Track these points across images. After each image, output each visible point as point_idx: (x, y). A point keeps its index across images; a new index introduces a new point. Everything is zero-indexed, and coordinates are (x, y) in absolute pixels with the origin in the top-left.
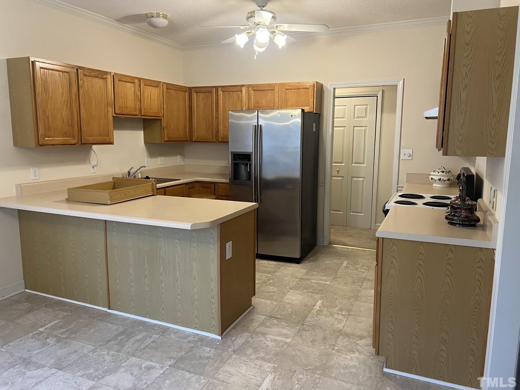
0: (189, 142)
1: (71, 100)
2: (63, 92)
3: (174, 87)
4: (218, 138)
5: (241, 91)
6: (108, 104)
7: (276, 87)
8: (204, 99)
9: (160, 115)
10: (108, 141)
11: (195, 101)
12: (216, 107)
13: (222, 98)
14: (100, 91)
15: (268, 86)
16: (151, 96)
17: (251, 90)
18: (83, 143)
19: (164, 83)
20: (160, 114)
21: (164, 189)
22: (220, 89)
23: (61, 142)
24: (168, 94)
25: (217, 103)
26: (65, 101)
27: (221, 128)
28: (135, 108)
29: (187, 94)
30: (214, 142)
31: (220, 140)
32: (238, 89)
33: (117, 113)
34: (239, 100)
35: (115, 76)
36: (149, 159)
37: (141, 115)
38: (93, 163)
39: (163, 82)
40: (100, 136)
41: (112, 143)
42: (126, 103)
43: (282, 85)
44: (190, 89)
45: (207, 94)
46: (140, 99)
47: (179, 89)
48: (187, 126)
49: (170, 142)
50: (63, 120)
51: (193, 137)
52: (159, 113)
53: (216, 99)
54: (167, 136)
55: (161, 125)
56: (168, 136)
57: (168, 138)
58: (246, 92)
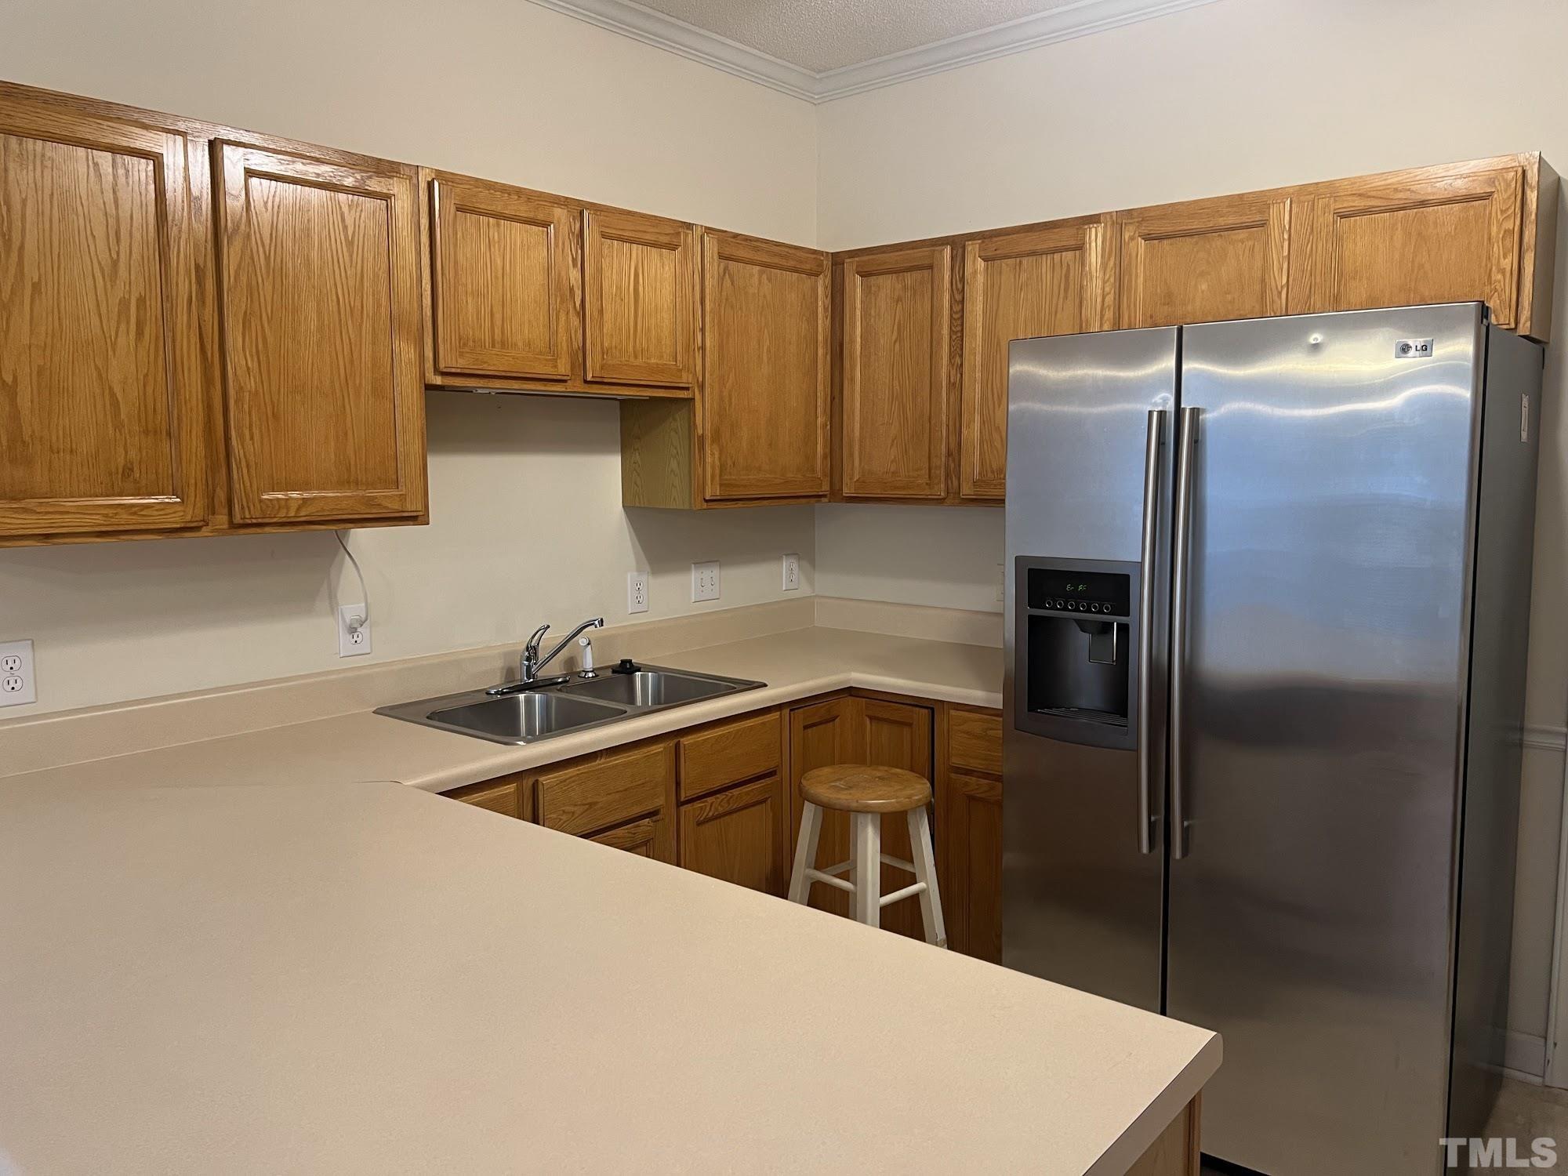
0: (826, 500)
1: (166, 297)
2: (115, 256)
3: (756, 249)
4: (955, 483)
5: (1080, 247)
6: (395, 323)
7: (1273, 211)
8: (899, 300)
9: (686, 379)
10: (395, 506)
11: (858, 313)
12: (954, 337)
13: (980, 292)
14: (347, 259)
15: (1227, 207)
16: (641, 289)
17: (1132, 238)
18: (241, 522)
19: (709, 230)
20: (684, 375)
21: (672, 743)
22: (972, 248)
23: (99, 519)
24: (727, 282)
25: (958, 316)
26: (124, 304)
27: (973, 432)
28: (552, 348)
29: (822, 284)
30: (940, 501)
31: (967, 490)
32: (1065, 237)
33: (445, 370)
34: (1066, 290)
35: (436, 184)
36: (646, 579)
37: (586, 382)
38: (351, 610)
39: (706, 227)
40: (343, 483)
41: (418, 518)
42: (498, 323)
43: (1309, 195)
44: (838, 260)
45: (909, 278)
46: (578, 303)
47: (784, 262)
48: (819, 431)
49: (730, 505)
50: (115, 404)
51: (846, 479)
52: (681, 371)
53: (952, 296)
54: (717, 478)
55: (692, 425)
56: (720, 475)
57: (721, 485)
58: (1103, 249)
